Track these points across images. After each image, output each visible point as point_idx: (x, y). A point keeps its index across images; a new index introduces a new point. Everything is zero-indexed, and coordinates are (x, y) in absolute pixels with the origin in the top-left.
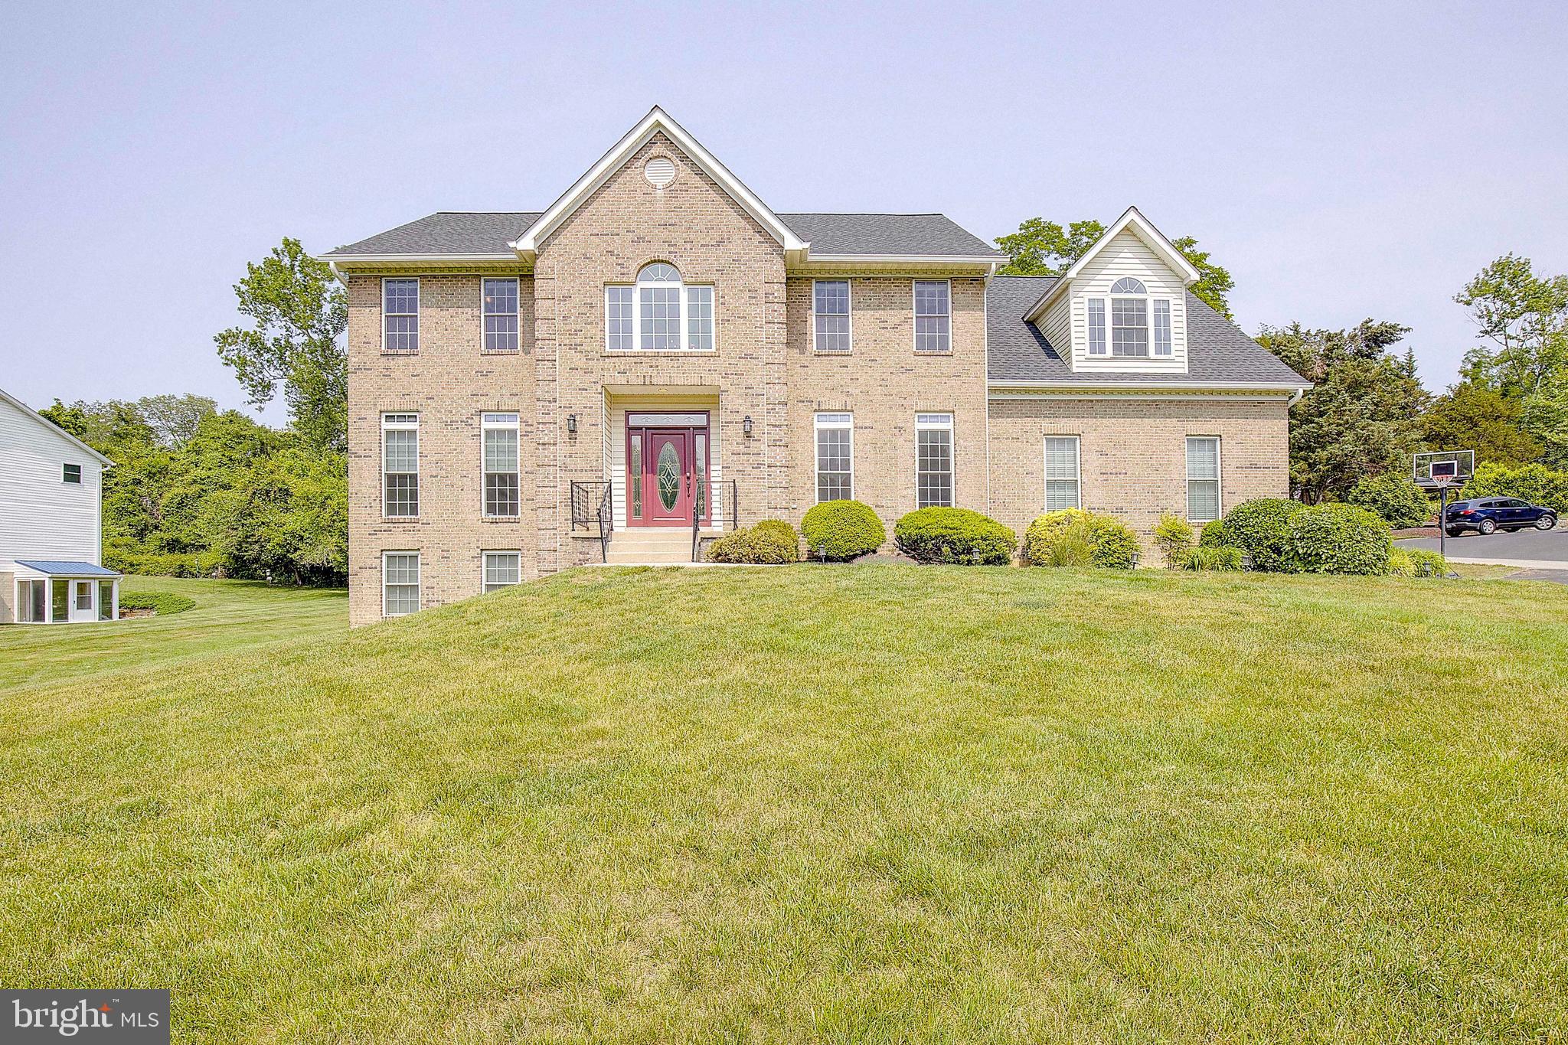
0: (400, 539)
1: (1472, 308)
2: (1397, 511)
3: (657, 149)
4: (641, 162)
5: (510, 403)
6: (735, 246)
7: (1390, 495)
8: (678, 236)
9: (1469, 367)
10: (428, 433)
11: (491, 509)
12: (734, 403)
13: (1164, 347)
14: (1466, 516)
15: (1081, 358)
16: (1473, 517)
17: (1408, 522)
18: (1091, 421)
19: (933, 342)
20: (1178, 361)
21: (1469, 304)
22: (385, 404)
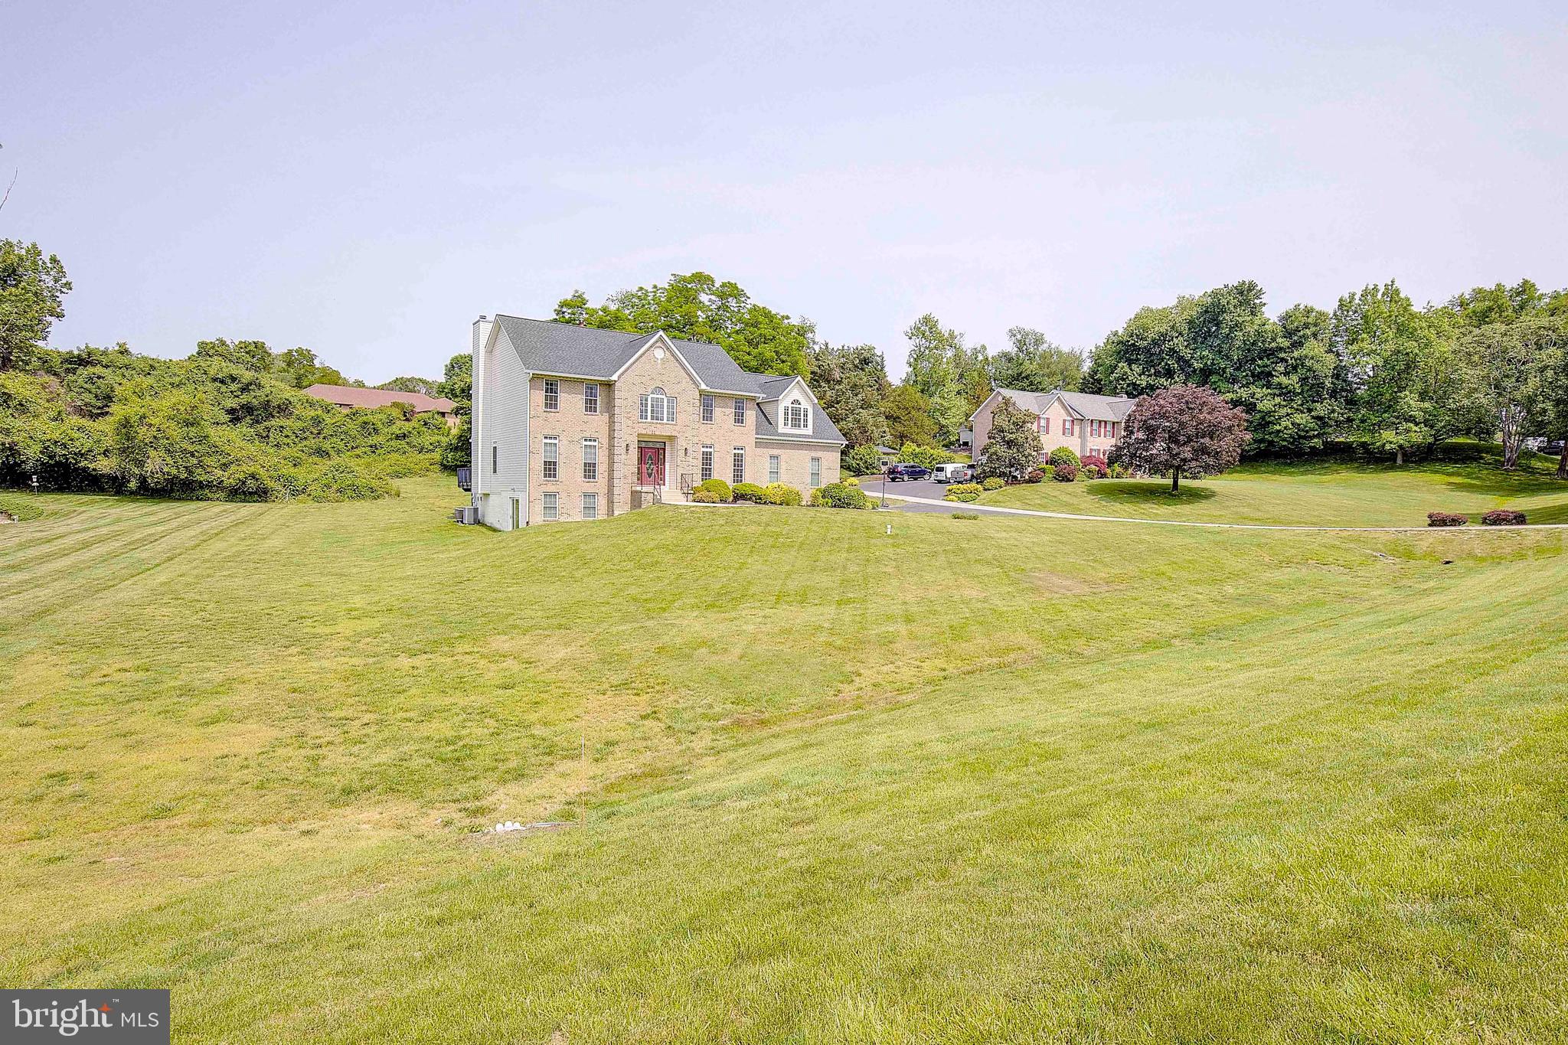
0: (551, 488)
1: (912, 342)
2: (871, 465)
3: (659, 344)
4: (652, 349)
5: (595, 435)
6: (684, 384)
7: (868, 457)
8: (664, 379)
9: (912, 360)
10: (563, 445)
11: (585, 477)
12: (682, 443)
13: (806, 426)
14: (897, 472)
15: (781, 429)
16: (900, 473)
17: (875, 471)
18: (783, 450)
19: (739, 419)
20: (809, 431)
21: (910, 338)
22: (546, 432)
